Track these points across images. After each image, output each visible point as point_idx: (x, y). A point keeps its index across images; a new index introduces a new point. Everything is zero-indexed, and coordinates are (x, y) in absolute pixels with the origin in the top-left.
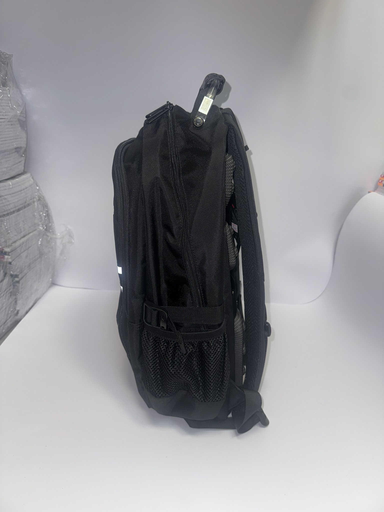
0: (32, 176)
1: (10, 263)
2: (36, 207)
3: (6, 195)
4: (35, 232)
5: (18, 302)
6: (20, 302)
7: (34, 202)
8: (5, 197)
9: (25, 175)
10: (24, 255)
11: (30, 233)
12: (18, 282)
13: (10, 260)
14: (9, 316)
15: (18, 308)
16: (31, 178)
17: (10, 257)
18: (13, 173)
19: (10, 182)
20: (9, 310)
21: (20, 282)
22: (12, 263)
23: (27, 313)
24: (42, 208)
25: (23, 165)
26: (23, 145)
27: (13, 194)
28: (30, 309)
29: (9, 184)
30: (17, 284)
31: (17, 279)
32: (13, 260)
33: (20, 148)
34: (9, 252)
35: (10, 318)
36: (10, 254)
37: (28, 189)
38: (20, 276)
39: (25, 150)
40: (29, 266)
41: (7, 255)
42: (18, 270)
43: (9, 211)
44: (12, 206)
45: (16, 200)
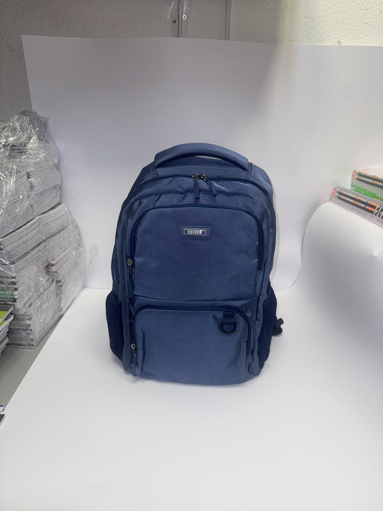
0: (66, 206)
1: (56, 272)
2: (71, 229)
3: (50, 222)
4: (70, 248)
5: (62, 301)
6: (63, 301)
7: (69, 225)
8: (50, 223)
9: (61, 205)
10: (65, 265)
11: (67, 249)
12: (61, 286)
13: (56, 270)
14: (56, 311)
15: (61, 306)
16: (66, 207)
17: (56, 267)
18: (53, 205)
19: (52, 212)
20: (56, 307)
21: (63, 285)
22: (57, 272)
23: (68, 309)
24: (75, 229)
25: (59, 197)
26: (59, 183)
27: (55, 220)
28: (70, 306)
29: (52, 213)
30: (61, 288)
31: (60, 284)
32: (58, 270)
33: (58, 185)
34: (55, 264)
35: (57, 312)
36: (56, 265)
37: (64, 215)
38: (63, 282)
39: (60, 187)
40: (68, 273)
41: (55, 266)
42: (62, 277)
43: (53, 233)
44: (55, 229)
45: (57, 225)
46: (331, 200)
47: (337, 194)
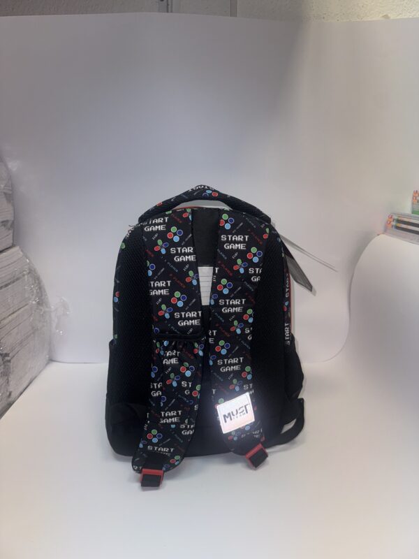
2: (26, 280)
4: (26, 308)
6: (12, 383)
7: (24, 275)
9: (14, 248)
10: (14, 332)
15: (10, 390)
16: (20, 251)
23: (21, 393)
24: (34, 280)
25: (11, 238)
26: (9, 217)
28: (25, 389)
30: (9, 364)
32: (2, 338)
33: (7, 221)
35: (1, 401)
37: (16, 262)
38: (11, 355)
39: (13, 222)
40: (21, 343)
42: (8, 349)
46: (385, 231)
47: (394, 223)
